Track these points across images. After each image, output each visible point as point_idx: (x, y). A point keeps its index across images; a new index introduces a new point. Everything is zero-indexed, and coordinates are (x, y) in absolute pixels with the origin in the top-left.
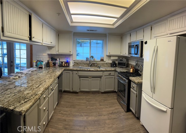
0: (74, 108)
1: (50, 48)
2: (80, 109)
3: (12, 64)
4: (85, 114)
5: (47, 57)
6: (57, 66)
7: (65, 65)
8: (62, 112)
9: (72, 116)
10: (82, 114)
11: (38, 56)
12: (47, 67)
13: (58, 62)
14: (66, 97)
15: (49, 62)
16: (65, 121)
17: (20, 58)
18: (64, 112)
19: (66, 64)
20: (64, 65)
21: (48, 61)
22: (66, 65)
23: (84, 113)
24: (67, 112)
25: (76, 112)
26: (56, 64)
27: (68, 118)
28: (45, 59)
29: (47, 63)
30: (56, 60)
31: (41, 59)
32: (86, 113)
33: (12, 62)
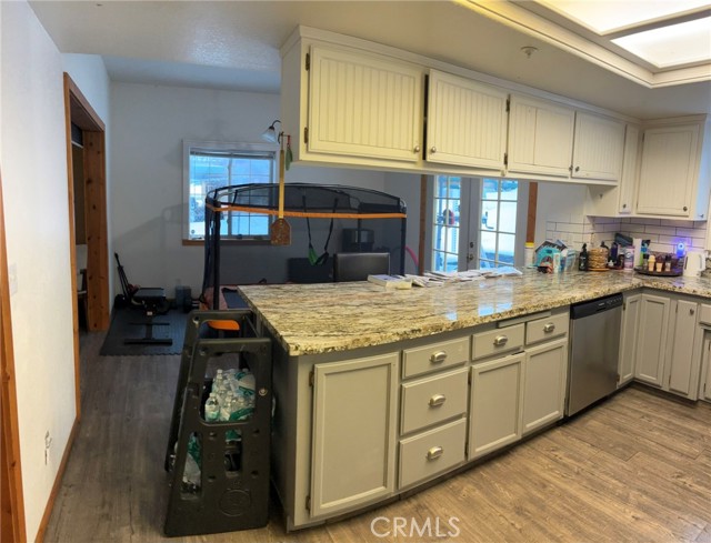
0: (624, 458)
1: (598, 191)
2: (644, 469)
3: (471, 251)
4: (644, 497)
5: (589, 228)
6: (627, 270)
7: (655, 268)
8: (560, 454)
9: (585, 483)
10: (633, 494)
11: (552, 227)
12: (580, 270)
13: (634, 253)
14: (628, 408)
15: (588, 249)
16: (544, 486)
17: (497, 232)
18: (569, 457)
19: (659, 266)
20: (651, 269)
21: (585, 246)
22: (659, 270)
23: (646, 493)
24: (579, 461)
25: (614, 477)
26: (628, 264)
27: (563, 486)
28: (575, 237)
29: (581, 254)
30: (630, 243)
31: (563, 239)
32: (655, 498)
33: (472, 245)
